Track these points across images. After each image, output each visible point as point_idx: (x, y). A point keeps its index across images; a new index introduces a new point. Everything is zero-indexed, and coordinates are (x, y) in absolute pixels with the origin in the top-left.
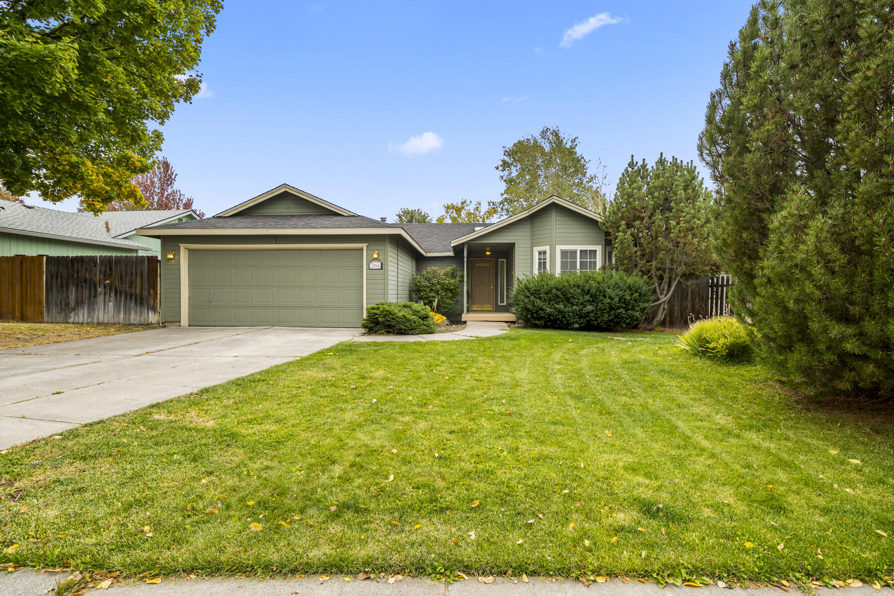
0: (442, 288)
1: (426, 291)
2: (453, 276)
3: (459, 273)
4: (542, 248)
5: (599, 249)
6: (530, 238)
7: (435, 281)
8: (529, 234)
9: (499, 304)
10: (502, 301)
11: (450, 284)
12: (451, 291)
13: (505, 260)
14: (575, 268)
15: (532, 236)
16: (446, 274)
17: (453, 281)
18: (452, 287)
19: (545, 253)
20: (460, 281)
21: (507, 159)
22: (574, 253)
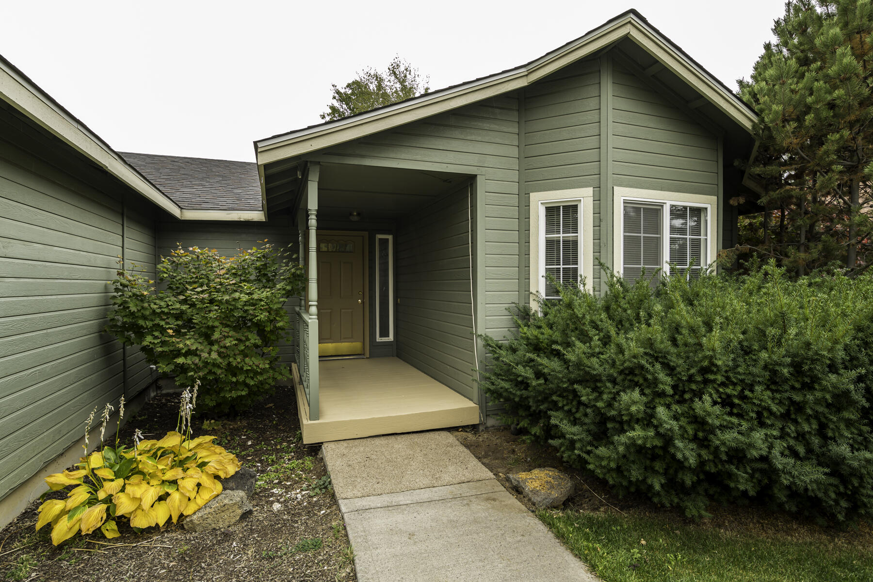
0: (226, 319)
1: (163, 330)
2: (265, 277)
3: (285, 269)
4: (561, 196)
5: (710, 204)
6: (515, 164)
7: (195, 294)
8: (515, 152)
9: (379, 339)
10: (384, 333)
11: (253, 303)
12: (260, 328)
13: (390, 237)
14: (656, 257)
15: (524, 158)
16: (240, 273)
17: (266, 293)
18: (263, 316)
19: (571, 210)
20: (288, 294)
21: (336, 104)
22: (653, 212)
